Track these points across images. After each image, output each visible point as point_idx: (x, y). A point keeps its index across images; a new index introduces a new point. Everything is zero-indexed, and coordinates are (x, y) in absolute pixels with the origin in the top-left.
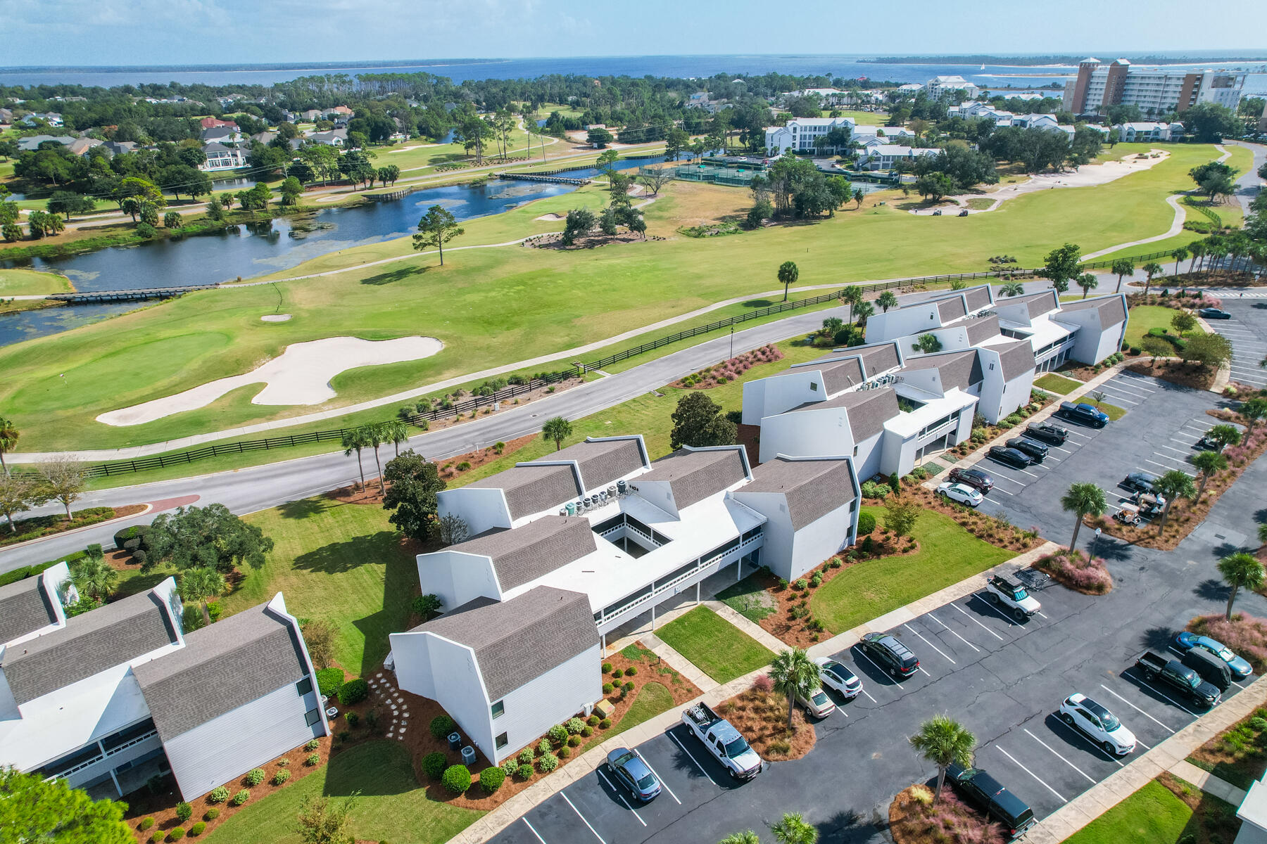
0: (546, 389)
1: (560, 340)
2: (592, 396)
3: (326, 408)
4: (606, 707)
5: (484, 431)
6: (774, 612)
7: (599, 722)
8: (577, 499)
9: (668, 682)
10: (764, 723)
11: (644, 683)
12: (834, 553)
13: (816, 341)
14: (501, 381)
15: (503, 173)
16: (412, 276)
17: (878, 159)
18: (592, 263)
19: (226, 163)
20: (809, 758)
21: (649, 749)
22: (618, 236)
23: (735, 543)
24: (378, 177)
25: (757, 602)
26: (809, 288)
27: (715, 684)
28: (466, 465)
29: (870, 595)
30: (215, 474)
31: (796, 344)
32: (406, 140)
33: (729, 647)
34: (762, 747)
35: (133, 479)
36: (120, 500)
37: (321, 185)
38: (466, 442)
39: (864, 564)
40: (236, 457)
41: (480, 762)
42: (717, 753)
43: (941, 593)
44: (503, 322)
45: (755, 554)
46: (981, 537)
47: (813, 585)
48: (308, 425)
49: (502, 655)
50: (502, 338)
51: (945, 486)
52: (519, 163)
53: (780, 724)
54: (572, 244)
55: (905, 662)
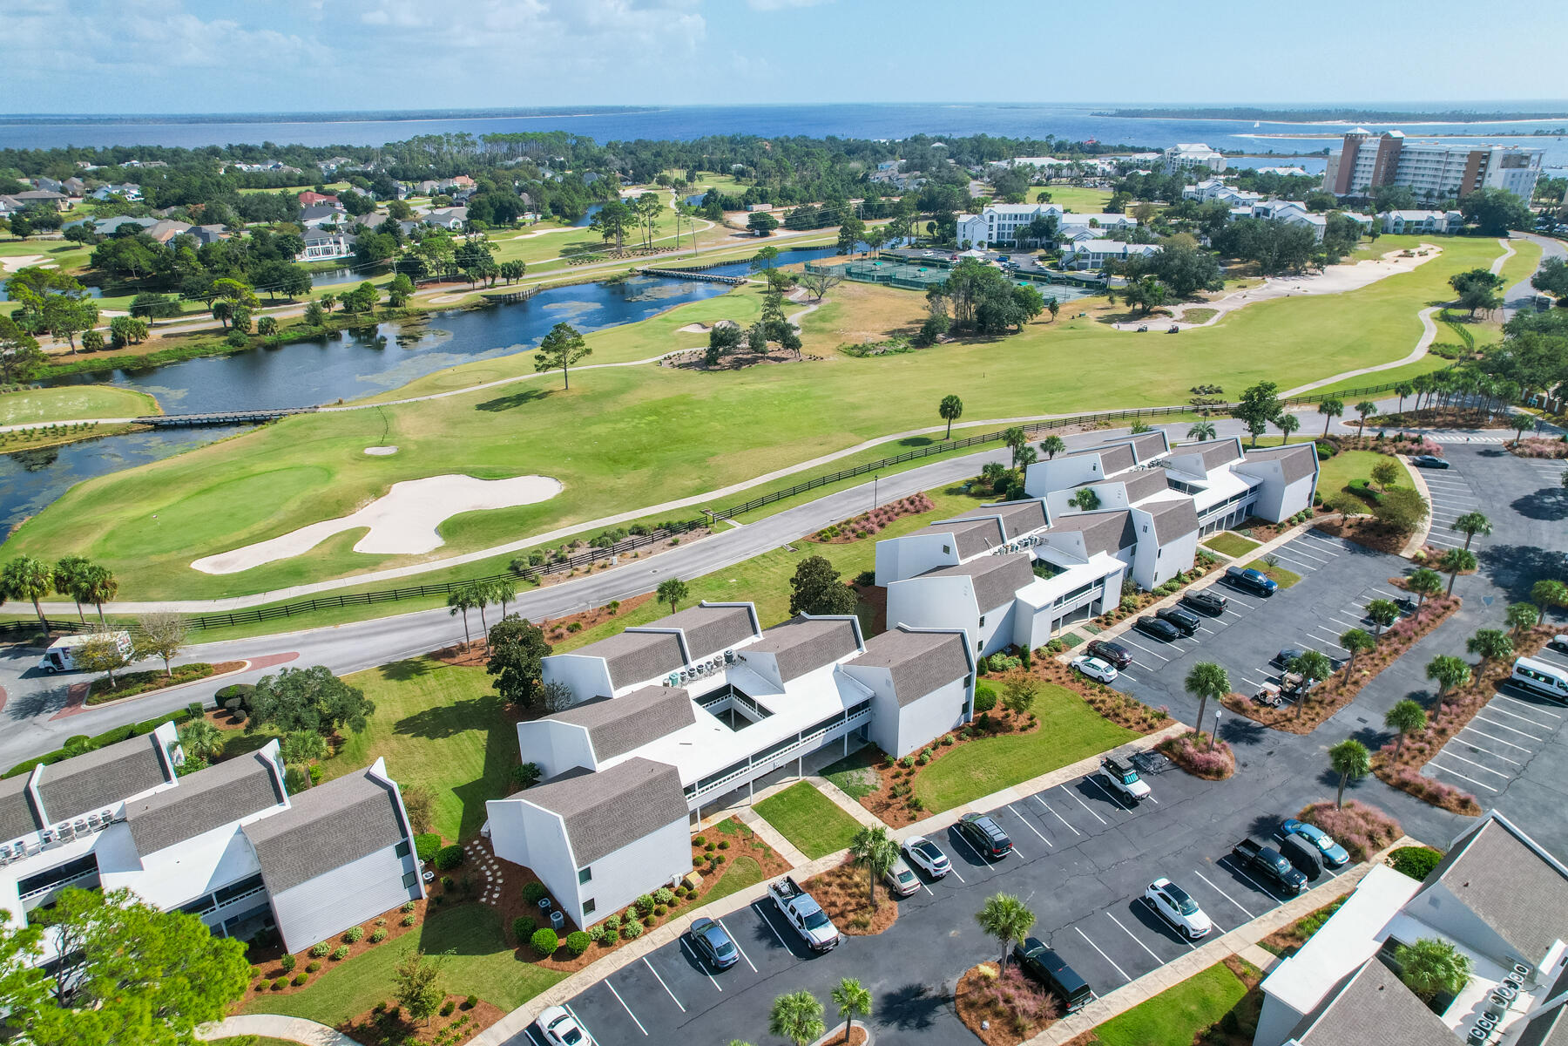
0: (669, 540)
1: (690, 483)
2: (718, 549)
3: (432, 558)
4: (695, 879)
5: (599, 587)
6: (877, 789)
7: (686, 893)
8: (683, 669)
9: (759, 857)
10: (848, 899)
11: (735, 857)
12: (949, 730)
13: (973, 490)
14: (621, 531)
15: (646, 268)
16: (533, 402)
17: (1086, 257)
18: (736, 388)
19: (328, 252)
20: (887, 933)
21: (733, 920)
22: (770, 354)
23: (839, 718)
24: (500, 274)
25: (861, 779)
26: (978, 423)
27: (806, 860)
28: (577, 626)
29: (978, 775)
30: (315, 630)
31: (951, 491)
32: (535, 222)
33: (825, 824)
34: (842, 922)
35: (230, 633)
36: (218, 656)
37: (435, 281)
38: (580, 599)
39: (978, 742)
40: (336, 612)
41: (569, 926)
42: (797, 924)
43: (1052, 774)
44: (630, 460)
45: (865, 727)
46: (1107, 716)
47: (920, 763)
48: (414, 578)
49: (591, 823)
50: (628, 479)
51: (1079, 660)
52: (667, 254)
53: (864, 900)
54: (716, 364)
55: (997, 844)
